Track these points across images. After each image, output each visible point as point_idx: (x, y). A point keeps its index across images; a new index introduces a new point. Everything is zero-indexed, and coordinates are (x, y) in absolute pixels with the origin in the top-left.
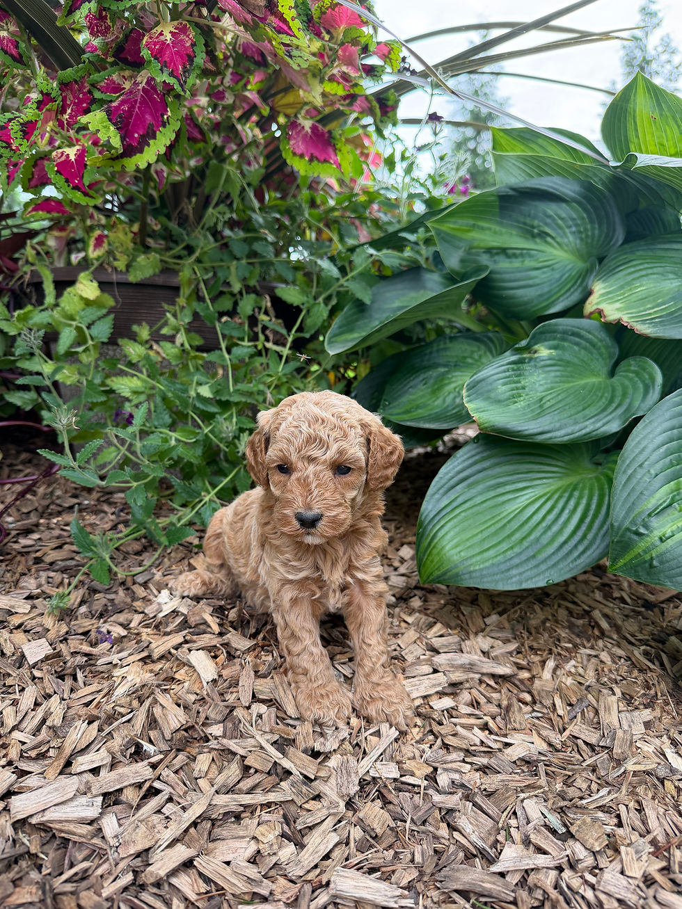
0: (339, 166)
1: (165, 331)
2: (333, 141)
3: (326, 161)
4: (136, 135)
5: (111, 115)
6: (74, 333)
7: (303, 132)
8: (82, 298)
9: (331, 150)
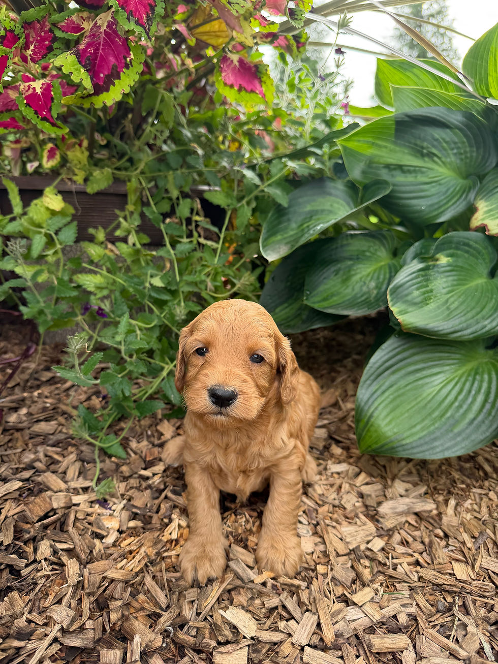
0: (264, 96)
1: (118, 233)
2: (258, 74)
3: (252, 91)
4: (102, 75)
5: (81, 57)
6: (44, 239)
7: (232, 66)
8: (48, 209)
9: (257, 82)
